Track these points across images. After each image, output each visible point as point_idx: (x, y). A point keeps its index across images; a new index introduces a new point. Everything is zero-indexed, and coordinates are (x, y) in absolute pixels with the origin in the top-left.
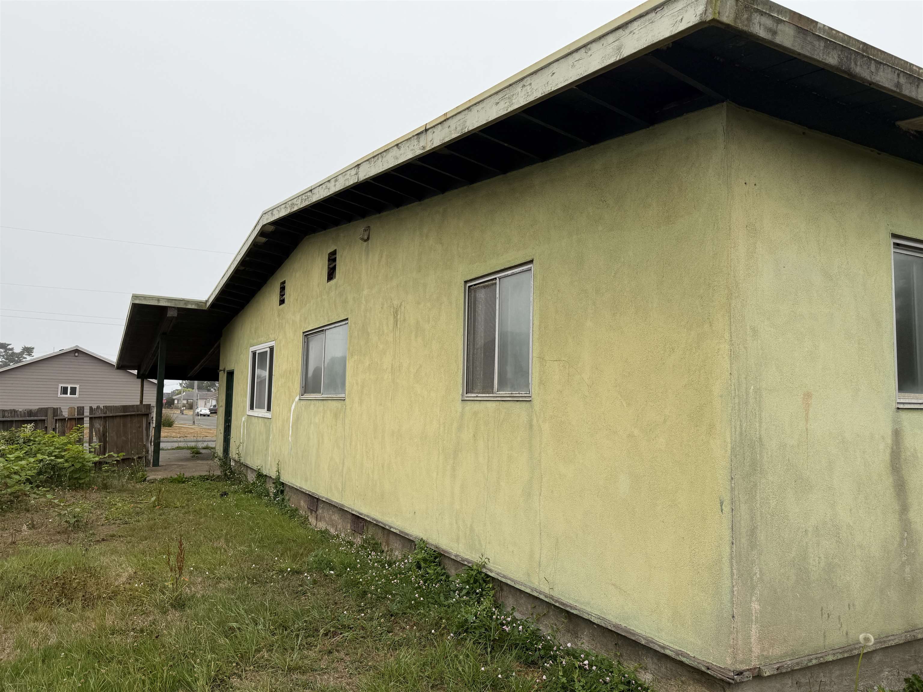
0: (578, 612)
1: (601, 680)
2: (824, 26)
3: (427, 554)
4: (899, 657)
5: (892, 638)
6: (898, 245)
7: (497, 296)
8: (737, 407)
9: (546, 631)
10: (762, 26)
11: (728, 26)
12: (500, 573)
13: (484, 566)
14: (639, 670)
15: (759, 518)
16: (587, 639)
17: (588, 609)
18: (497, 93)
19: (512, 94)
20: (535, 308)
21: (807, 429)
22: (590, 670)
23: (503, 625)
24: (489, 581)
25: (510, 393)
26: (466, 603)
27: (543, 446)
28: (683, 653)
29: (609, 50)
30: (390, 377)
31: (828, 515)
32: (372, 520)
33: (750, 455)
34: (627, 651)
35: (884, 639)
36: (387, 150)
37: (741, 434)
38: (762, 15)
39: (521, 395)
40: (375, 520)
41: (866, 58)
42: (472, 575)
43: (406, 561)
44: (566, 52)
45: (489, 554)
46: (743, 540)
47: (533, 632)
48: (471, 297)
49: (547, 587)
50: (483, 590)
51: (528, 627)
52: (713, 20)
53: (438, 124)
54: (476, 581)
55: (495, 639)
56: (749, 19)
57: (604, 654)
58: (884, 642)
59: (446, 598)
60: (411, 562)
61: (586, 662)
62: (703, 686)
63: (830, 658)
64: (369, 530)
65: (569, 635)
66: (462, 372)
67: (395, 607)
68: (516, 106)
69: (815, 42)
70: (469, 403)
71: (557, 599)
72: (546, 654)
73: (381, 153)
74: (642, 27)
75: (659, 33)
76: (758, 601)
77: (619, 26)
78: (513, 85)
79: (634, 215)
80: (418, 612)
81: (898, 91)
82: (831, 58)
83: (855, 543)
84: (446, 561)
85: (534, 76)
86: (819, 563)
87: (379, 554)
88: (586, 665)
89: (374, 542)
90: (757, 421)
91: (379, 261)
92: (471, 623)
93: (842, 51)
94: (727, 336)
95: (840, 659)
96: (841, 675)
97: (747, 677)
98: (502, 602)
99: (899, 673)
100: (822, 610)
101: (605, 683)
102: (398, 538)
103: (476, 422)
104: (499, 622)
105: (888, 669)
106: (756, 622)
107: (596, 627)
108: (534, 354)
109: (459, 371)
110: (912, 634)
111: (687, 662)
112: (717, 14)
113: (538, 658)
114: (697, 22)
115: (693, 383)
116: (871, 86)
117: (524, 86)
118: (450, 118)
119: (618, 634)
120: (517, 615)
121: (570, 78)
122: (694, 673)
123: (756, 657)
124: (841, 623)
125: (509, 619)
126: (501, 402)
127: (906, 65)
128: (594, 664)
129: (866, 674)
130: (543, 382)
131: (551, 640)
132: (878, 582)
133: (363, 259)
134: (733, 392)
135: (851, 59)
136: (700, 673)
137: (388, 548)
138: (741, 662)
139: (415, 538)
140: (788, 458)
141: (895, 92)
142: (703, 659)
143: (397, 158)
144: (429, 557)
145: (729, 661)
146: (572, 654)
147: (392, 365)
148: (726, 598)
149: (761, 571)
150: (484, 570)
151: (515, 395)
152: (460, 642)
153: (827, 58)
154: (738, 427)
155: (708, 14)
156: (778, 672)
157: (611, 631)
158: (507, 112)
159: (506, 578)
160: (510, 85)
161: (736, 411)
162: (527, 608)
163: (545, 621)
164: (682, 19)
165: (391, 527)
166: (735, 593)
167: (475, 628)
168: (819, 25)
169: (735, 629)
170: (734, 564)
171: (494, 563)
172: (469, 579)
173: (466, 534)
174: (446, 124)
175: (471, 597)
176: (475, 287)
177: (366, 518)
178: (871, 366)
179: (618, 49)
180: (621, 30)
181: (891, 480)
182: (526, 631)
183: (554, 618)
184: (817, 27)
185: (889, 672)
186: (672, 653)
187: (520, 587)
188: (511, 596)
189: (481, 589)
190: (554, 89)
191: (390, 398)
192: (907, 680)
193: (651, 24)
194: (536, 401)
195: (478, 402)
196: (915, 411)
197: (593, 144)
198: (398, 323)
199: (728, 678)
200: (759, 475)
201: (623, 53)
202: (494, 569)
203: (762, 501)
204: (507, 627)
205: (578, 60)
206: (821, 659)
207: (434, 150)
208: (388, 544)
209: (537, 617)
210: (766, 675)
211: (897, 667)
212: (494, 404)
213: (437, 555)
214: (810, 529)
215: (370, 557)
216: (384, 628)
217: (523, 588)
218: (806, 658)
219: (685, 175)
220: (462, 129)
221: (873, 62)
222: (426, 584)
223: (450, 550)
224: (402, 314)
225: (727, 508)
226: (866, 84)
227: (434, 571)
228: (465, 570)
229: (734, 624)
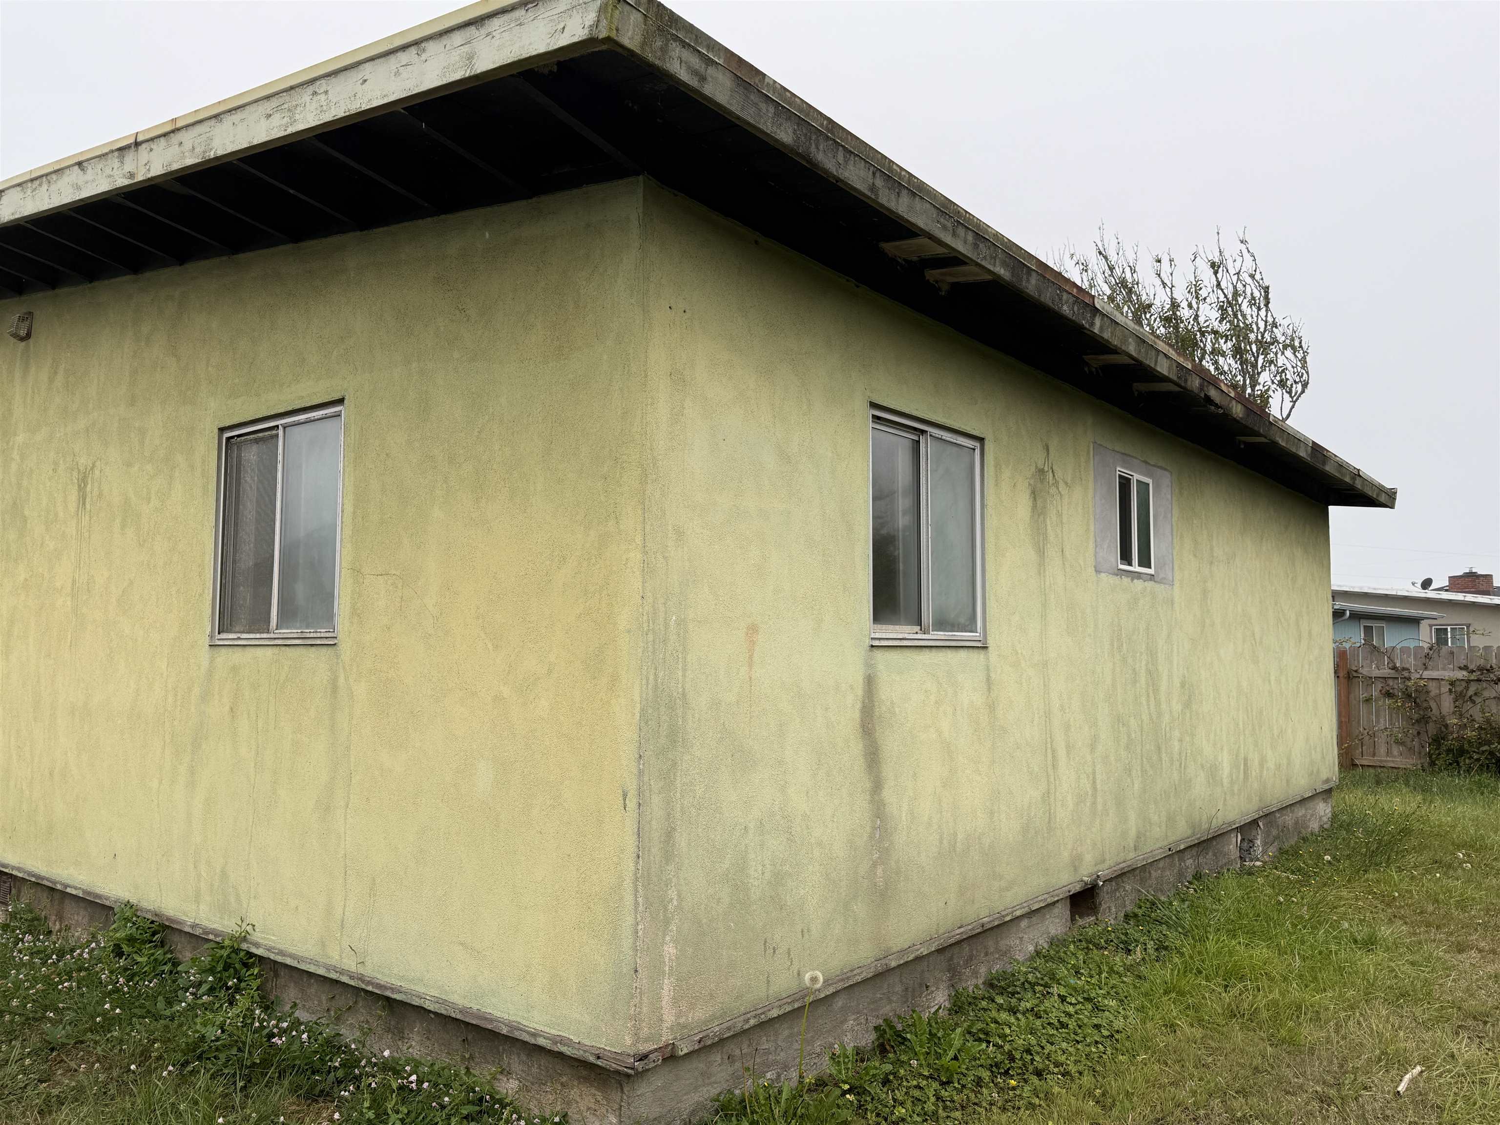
0: (404, 997)
1: (434, 1104)
2: (775, 82)
3: (137, 929)
4: (867, 997)
5: (858, 971)
6: (879, 418)
7: (280, 458)
8: (650, 649)
9: (349, 1035)
10: (683, 64)
11: (631, 52)
12: (274, 948)
13: (244, 939)
14: (498, 1076)
15: (678, 815)
16: (417, 1038)
17: (421, 989)
18: (268, 97)
19: (294, 103)
20: (347, 484)
21: (750, 678)
22: (419, 1090)
23: (271, 1035)
24: (253, 964)
25: (299, 631)
26: (206, 1007)
27: (354, 722)
28: (563, 1038)
29: (455, 56)
30: (69, 603)
31: (777, 803)
32: (28, 875)
33: (668, 719)
34: (480, 1049)
35: (848, 975)
36: (58, 170)
37: (656, 687)
38: (684, 47)
39: (319, 635)
40: (33, 876)
41: (831, 142)
42: (222, 956)
43: (93, 945)
44: (386, 48)
45: (255, 916)
46: (654, 850)
47: (328, 1042)
48: (232, 458)
49: (353, 961)
50: (240, 980)
51: (319, 1034)
52: (608, 39)
53: (159, 136)
54: (227, 967)
55: (254, 1063)
56: (664, 50)
57: (444, 1060)
58: (848, 978)
59: (169, 1003)
60: (105, 947)
61: (414, 1078)
62: (592, 1085)
63: (774, 1013)
64: (22, 894)
65: (389, 1037)
66: (211, 595)
67: (60, 1034)
68: (301, 126)
69: (760, 104)
70: (223, 650)
71: (369, 979)
72: (346, 1075)
73: (47, 175)
74: (506, 28)
75: (530, 44)
76: (676, 942)
77: (470, 20)
78: (297, 89)
79: (508, 338)
80: (109, 1035)
81: (873, 197)
82: (783, 133)
83: (813, 841)
84: (176, 938)
85: (333, 80)
86: (763, 874)
87: (41, 937)
88: (412, 1082)
89: (29, 916)
90: (680, 668)
91: (51, 380)
92: (212, 1041)
93: (798, 124)
94: (639, 540)
95: (789, 1012)
96: (791, 1035)
97: (654, 1061)
98: (277, 997)
99: (867, 1019)
100: (765, 944)
101: (443, 1107)
102: (82, 904)
103: (235, 685)
104: (266, 1031)
105: (854, 1017)
106: (671, 974)
107: (433, 1016)
108: (343, 563)
109: (206, 591)
110: (883, 962)
111: (569, 1053)
112: (615, 31)
113: (333, 1083)
114: (585, 37)
115: (590, 611)
116: (838, 184)
117: (315, 93)
118: (182, 128)
119: (467, 1024)
120: (302, 1015)
121: (391, 93)
122: (579, 1068)
123: (668, 1028)
124: (792, 959)
125: (285, 1025)
126: (283, 648)
127: (884, 161)
128: (425, 1080)
129: (824, 1028)
130: (359, 612)
131: (357, 1049)
132: (841, 894)
133: (18, 374)
134: (645, 625)
135: (810, 139)
136: (588, 1066)
137: (61, 925)
138: (647, 1040)
139: (115, 902)
140: (722, 721)
141: (869, 198)
142: (592, 1045)
143: (78, 188)
144: (141, 934)
145: (628, 1041)
146: (391, 1068)
147: (74, 581)
148: (627, 943)
149: (679, 895)
150: (244, 946)
151: (308, 635)
152: (184, 1078)
153: (778, 132)
154: (651, 677)
155: (600, 27)
156: (700, 1046)
157: (456, 1019)
158: (286, 133)
159: (284, 955)
160: (292, 88)
161: (650, 653)
162: (320, 1001)
163: (350, 1019)
164: (564, 28)
165: (66, 886)
166: (640, 933)
167: (217, 1049)
168: (767, 80)
169: (638, 990)
170: (640, 888)
171: (263, 932)
172: (214, 964)
173: (212, 885)
174: (175, 138)
175: (217, 996)
176: (239, 439)
177: (14, 873)
178: (839, 587)
179: (469, 59)
180: (473, 28)
181: (861, 746)
182: (316, 1040)
183: (364, 1011)
184: (764, 82)
185: (854, 1020)
186: (548, 1041)
187: (308, 966)
188: (292, 985)
189: (238, 979)
190: (365, 107)
191: (69, 644)
192: (876, 1028)
193: (518, 27)
194: (346, 646)
195: (240, 649)
196: (893, 649)
197: (445, 212)
198: (88, 500)
199: (626, 1067)
200: (680, 749)
201: (476, 67)
202: (261, 941)
203: (684, 788)
204: (280, 1038)
205: (406, 65)
206: (763, 1016)
207: (153, 183)
208: (61, 918)
209: (336, 1013)
210: (681, 1053)
211: (865, 1011)
212: (269, 652)
213: (157, 928)
214: (751, 825)
215: (20, 944)
216: (32, 1075)
217: (312, 969)
218: (742, 1018)
219: (584, 283)
220: (204, 152)
221: (841, 148)
222: (131, 983)
223: (184, 918)
224: (96, 484)
225: (632, 804)
226: (831, 179)
227: (149, 958)
228: (208, 949)
229: (636, 982)
